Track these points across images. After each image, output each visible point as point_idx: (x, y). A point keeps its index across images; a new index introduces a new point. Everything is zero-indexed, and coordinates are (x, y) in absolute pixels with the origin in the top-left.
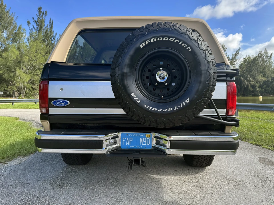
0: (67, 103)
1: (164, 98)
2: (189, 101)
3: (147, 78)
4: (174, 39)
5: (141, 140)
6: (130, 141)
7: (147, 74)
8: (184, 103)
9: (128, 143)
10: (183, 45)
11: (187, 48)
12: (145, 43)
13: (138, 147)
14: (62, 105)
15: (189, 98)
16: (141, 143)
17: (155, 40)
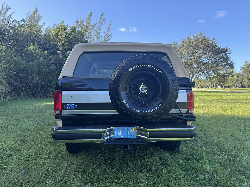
0: (76, 106)
1: (145, 104)
2: (161, 105)
3: (133, 89)
4: (151, 66)
5: (129, 132)
6: (121, 133)
7: (133, 87)
8: (158, 107)
9: (119, 135)
10: (156, 69)
11: (159, 72)
12: (132, 68)
13: (126, 137)
14: (71, 108)
15: (161, 104)
16: (129, 134)
17: (139, 66)
